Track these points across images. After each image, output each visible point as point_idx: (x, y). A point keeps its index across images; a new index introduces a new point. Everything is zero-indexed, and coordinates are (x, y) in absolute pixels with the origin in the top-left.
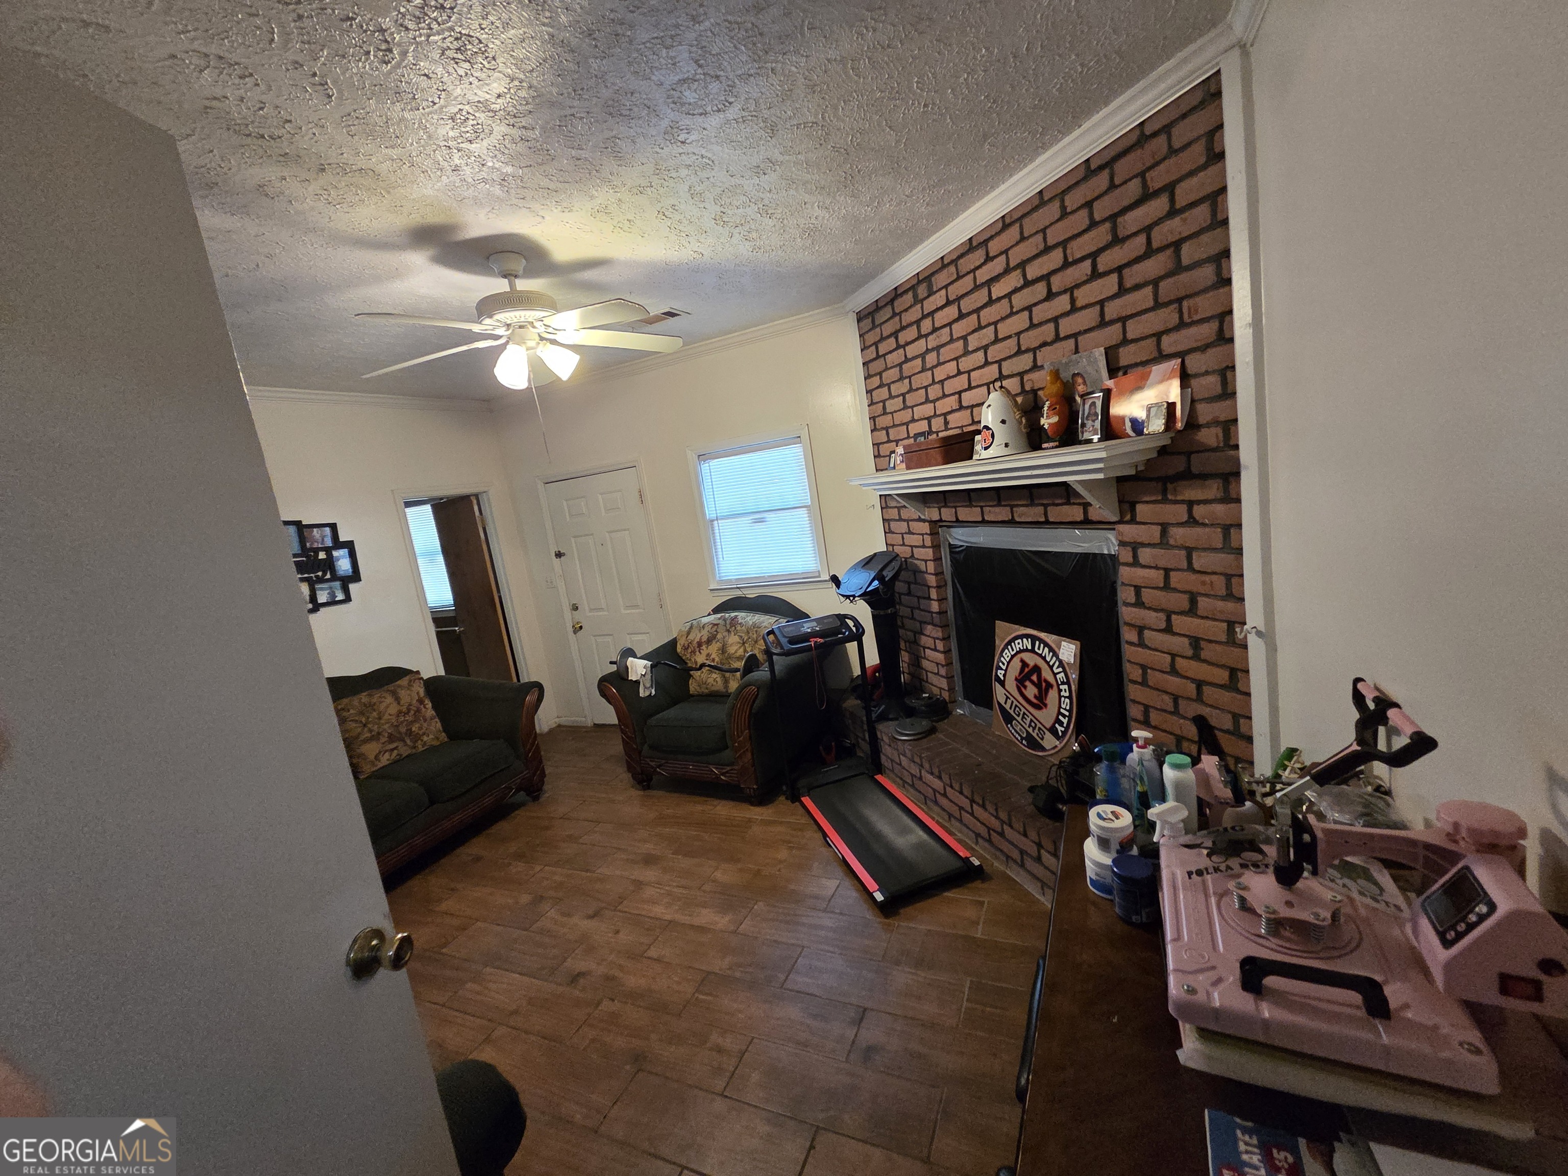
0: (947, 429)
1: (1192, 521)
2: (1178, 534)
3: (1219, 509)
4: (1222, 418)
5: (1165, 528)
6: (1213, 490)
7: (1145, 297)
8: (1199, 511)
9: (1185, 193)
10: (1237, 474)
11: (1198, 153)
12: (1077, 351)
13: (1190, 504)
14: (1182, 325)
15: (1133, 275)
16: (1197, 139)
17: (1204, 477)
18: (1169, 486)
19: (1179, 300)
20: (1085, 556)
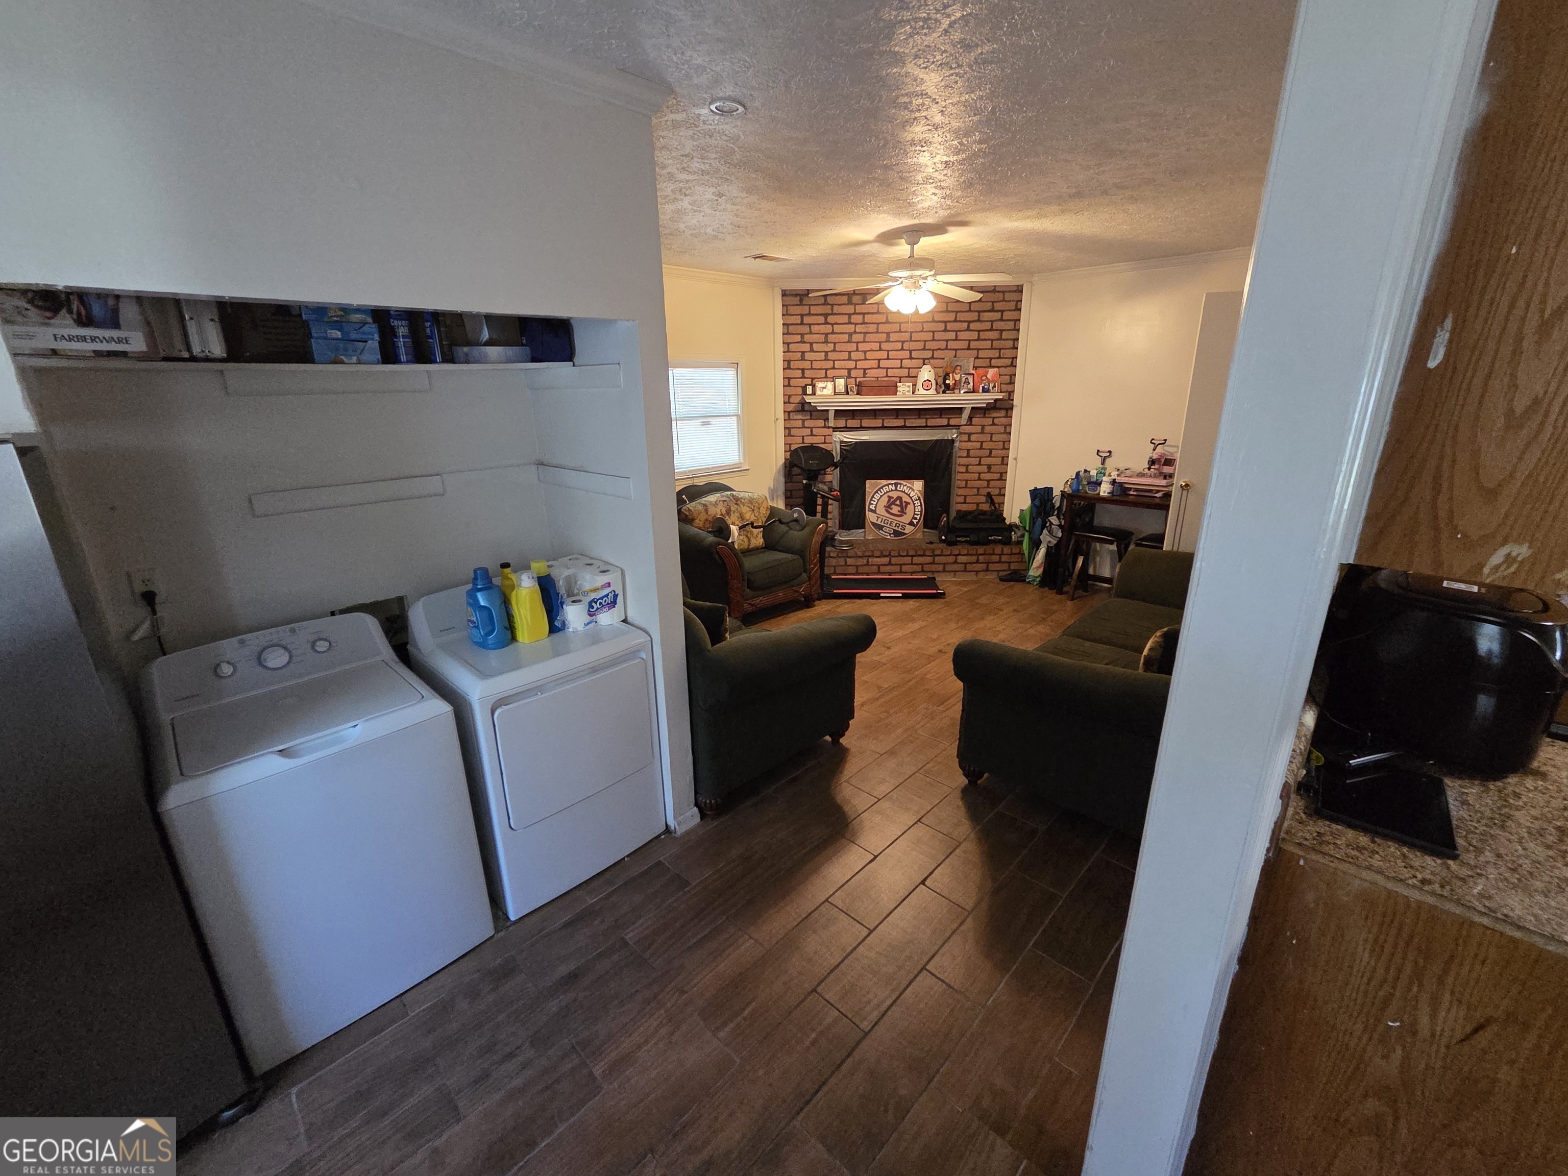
0: (864, 377)
1: (994, 424)
2: (988, 429)
3: (1004, 420)
4: (1009, 390)
5: (983, 427)
6: (1003, 413)
7: (988, 344)
8: (996, 421)
9: (1007, 315)
10: (1012, 409)
11: (1012, 305)
12: (955, 356)
13: (994, 418)
14: (999, 357)
15: (984, 335)
16: (1013, 301)
17: (1000, 409)
18: (987, 412)
19: (1000, 349)
20: (937, 441)
